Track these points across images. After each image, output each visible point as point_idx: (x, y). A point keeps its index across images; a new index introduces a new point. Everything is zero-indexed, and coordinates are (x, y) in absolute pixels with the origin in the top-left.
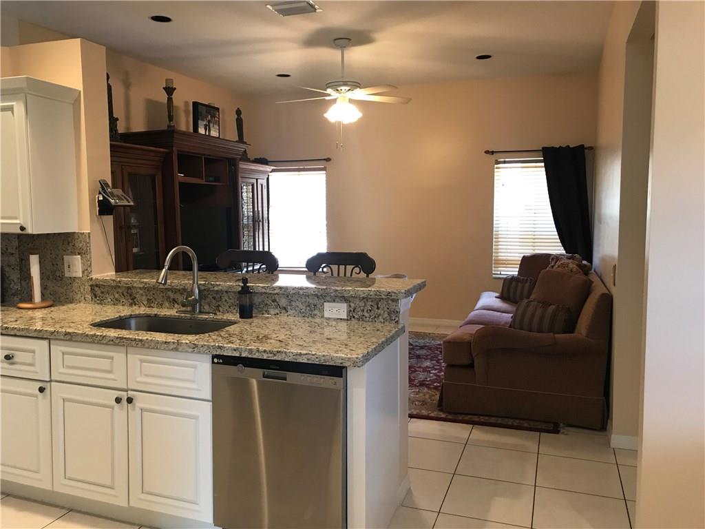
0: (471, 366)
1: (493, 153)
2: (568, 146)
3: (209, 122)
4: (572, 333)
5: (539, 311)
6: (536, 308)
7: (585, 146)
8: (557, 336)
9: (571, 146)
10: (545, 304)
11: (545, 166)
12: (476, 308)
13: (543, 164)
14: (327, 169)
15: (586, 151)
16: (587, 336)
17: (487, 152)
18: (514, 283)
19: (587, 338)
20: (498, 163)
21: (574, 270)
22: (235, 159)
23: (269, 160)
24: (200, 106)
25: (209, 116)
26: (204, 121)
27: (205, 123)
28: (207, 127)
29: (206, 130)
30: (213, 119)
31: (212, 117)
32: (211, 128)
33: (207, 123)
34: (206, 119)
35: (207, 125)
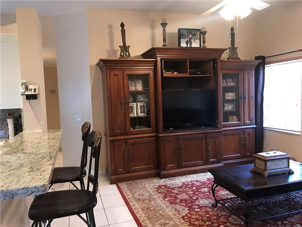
22: (216, 59)
23: (266, 56)
24: (182, 30)
25: (191, 35)
26: (186, 39)
27: (186, 40)
28: (189, 42)
29: (187, 43)
30: (194, 36)
31: (193, 36)
32: (192, 43)
33: (189, 40)
34: (188, 38)
35: (188, 41)
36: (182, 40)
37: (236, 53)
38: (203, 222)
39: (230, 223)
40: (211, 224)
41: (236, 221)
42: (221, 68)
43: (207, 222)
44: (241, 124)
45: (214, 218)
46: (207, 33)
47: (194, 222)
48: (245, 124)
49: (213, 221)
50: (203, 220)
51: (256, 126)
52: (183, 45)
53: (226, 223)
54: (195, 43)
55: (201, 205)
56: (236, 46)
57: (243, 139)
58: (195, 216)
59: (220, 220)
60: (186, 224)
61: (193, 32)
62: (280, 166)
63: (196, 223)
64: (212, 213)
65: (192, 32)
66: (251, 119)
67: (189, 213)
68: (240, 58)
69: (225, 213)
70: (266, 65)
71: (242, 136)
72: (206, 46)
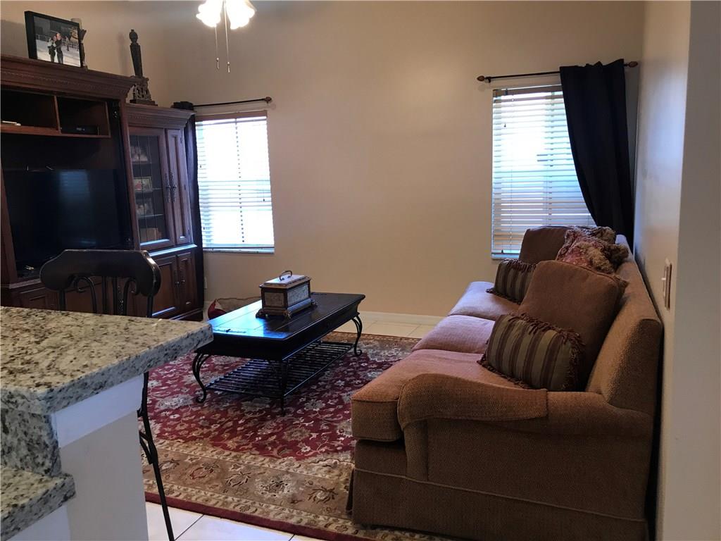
0: (399, 444)
1: (489, 79)
2: (599, 63)
3: (59, 43)
4: (584, 391)
5: (527, 340)
6: (523, 334)
7: (626, 62)
8: (553, 395)
9: (604, 63)
10: (539, 325)
11: (565, 96)
12: (454, 310)
13: (561, 93)
14: (268, 112)
15: (627, 69)
16: (611, 402)
17: (481, 79)
18: (512, 271)
19: (610, 407)
20: (498, 93)
21: (596, 261)
22: (117, 101)
23: (194, 104)
24: (38, 18)
25: (58, 35)
26: (48, 41)
27: (50, 44)
28: (56, 51)
29: (52, 55)
30: (67, 39)
31: (63, 36)
32: (64, 54)
33: (54, 45)
34: (52, 39)
35: (54, 48)
36: (38, 42)
37: (147, 91)
38: (205, 429)
39: (249, 412)
40: (222, 426)
41: (256, 407)
42: (129, 123)
43: (212, 426)
44: (172, 244)
45: (218, 417)
46: (86, 34)
47: (188, 434)
48: (178, 243)
49: (220, 421)
50: (202, 427)
51: (196, 246)
52: (44, 56)
53: (244, 415)
54: (69, 55)
55: (174, 408)
56: (145, 75)
57: (177, 275)
58: (181, 425)
59: (228, 415)
60: (178, 443)
61: (62, 28)
62: (301, 297)
63: (194, 435)
64: (206, 412)
65: (60, 28)
66: (187, 232)
67: (164, 425)
68: (156, 103)
69: (228, 404)
70: (197, 121)
71: (175, 269)
72: (87, 67)
